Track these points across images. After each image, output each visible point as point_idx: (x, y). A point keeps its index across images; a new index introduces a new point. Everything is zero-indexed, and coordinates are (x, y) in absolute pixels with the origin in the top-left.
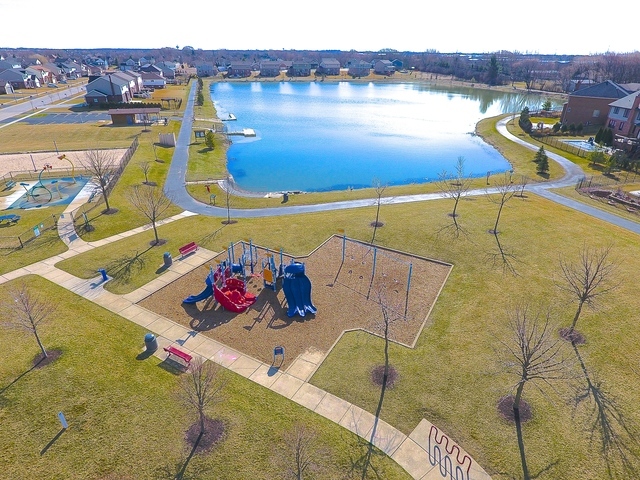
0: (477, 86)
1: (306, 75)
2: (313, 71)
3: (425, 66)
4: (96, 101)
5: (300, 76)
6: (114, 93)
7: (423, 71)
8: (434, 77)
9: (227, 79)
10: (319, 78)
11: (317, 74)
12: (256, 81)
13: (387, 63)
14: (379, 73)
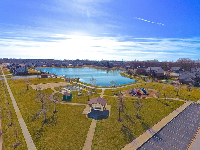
1: (60, 66)
2: (62, 65)
4: (21, 73)
6: (26, 71)
13: (81, 63)
14: (79, 65)
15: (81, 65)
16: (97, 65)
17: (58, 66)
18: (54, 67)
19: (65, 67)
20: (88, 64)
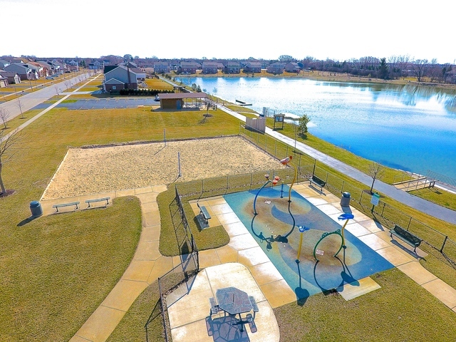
1: (237, 73)
2: (242, 70)
4: (114, 88)
5: (234, 73)
6: (130, 81)
9: (180, 75)
10: (246, 75)
11: (244, 72)
13: (294, 64)
14: (288, 72)
15: (295, 72)
16: (344, 72)
17: (232, 72)
18: (222, 74)
19: (250, 75)
20: (313, 69)
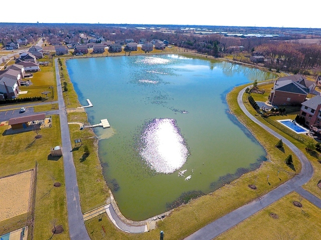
0: (209, 56)
1: (120, 51)
2: (123, 48)
3: (180, 44)
5: (116, 52)
7: (180, 46)
8: (186, 51)
9: (75, 56)
11: (125, 50)
12: (92, 57)
13: (161, 42)
